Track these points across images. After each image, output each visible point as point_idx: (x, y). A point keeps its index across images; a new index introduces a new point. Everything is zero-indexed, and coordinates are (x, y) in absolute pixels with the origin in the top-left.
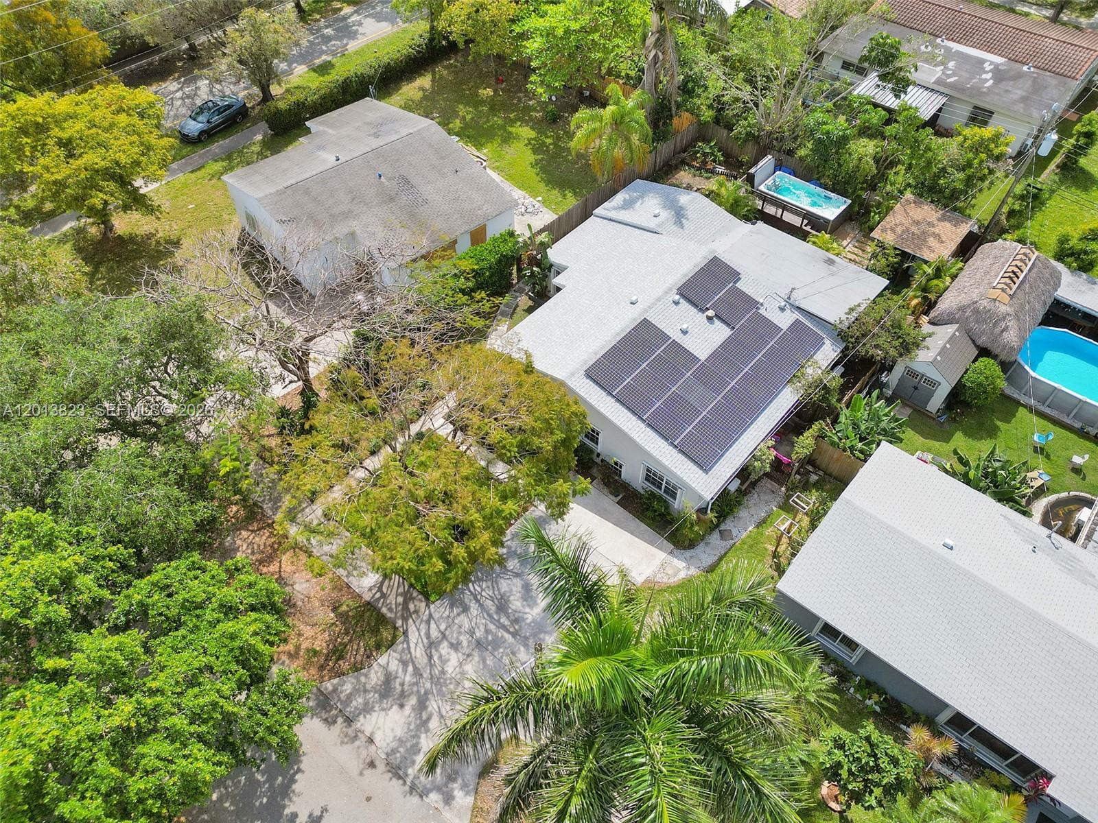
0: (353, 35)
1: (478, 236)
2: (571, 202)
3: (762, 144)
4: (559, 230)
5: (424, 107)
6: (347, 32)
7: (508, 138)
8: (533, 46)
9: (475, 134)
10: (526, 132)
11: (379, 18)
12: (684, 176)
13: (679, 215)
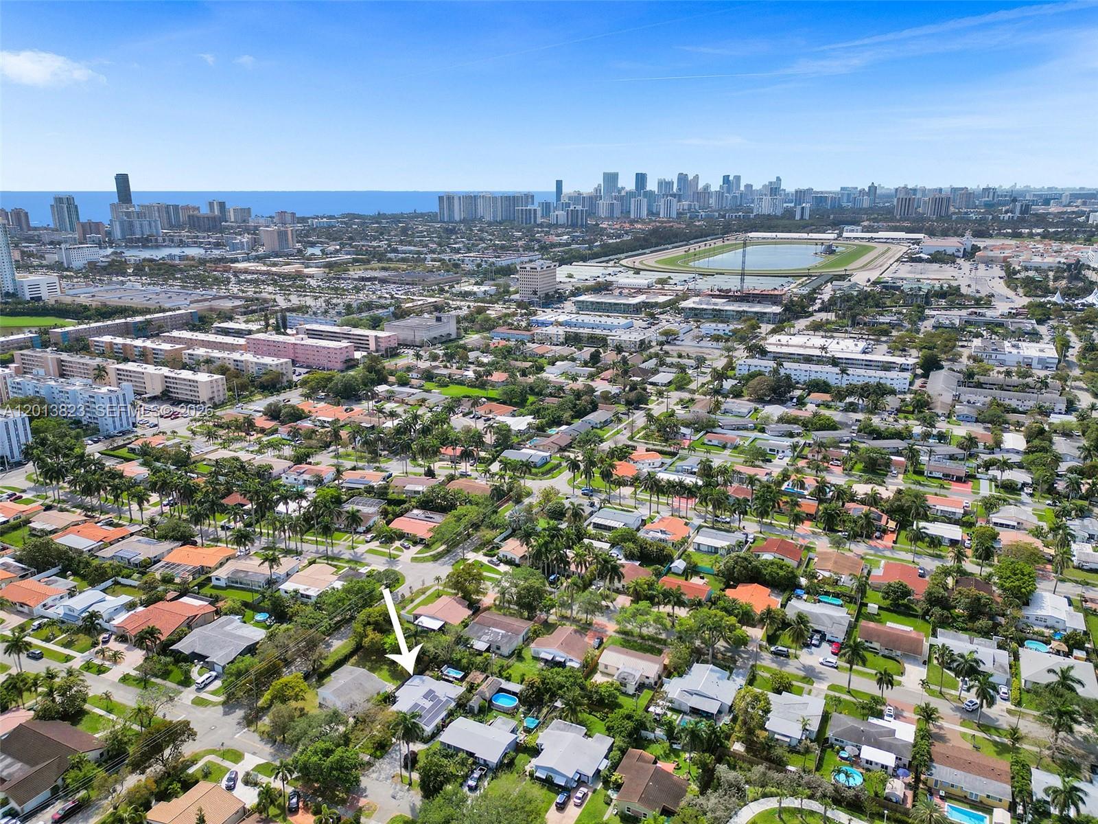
0: (331, 646)
1: (378, 694)
2: (399, 683)
3: (445, 662)
4: (397, 689)
5: (357, 664)
6: (329, 645)
7: (381, 670)
8: (386, 646)
9: (372, 670)
10: (386, 667)
11: (337, 639)
12: (427, 672)
13: (423, 681)
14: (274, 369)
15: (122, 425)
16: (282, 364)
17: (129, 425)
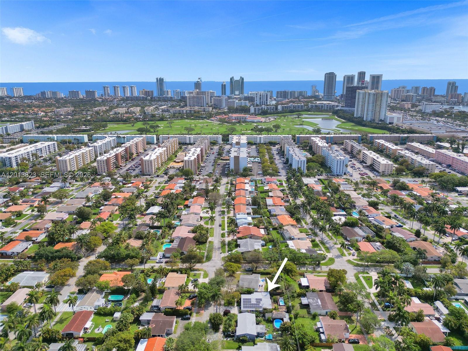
14: (424, 166)
15: (340, 172)
16: (429, 165)
17: (343, 172)
